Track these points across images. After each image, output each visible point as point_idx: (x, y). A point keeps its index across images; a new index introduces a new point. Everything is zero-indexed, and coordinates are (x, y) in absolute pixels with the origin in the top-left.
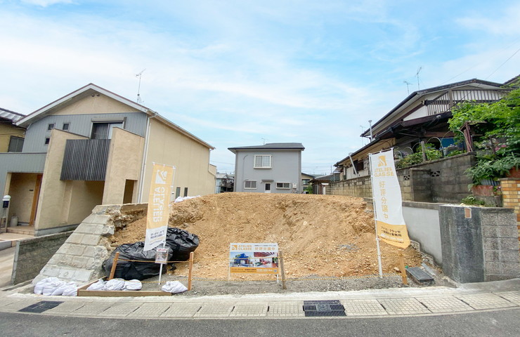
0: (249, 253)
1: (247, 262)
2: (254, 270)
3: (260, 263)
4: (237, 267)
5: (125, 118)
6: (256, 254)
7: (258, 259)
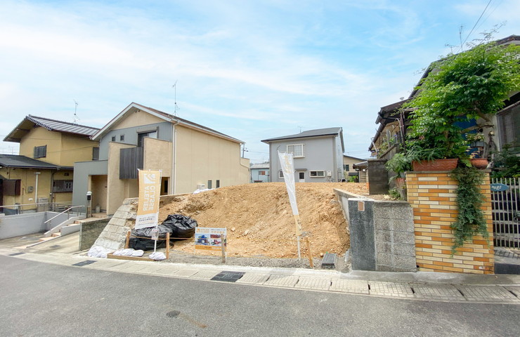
0: (208, 236)
1: (206, 241)
2: (210, 248)
3: (215, 243)
4: (199, 244)
5: (158, 127)
6: (212, 236)
7: (213, 240)
